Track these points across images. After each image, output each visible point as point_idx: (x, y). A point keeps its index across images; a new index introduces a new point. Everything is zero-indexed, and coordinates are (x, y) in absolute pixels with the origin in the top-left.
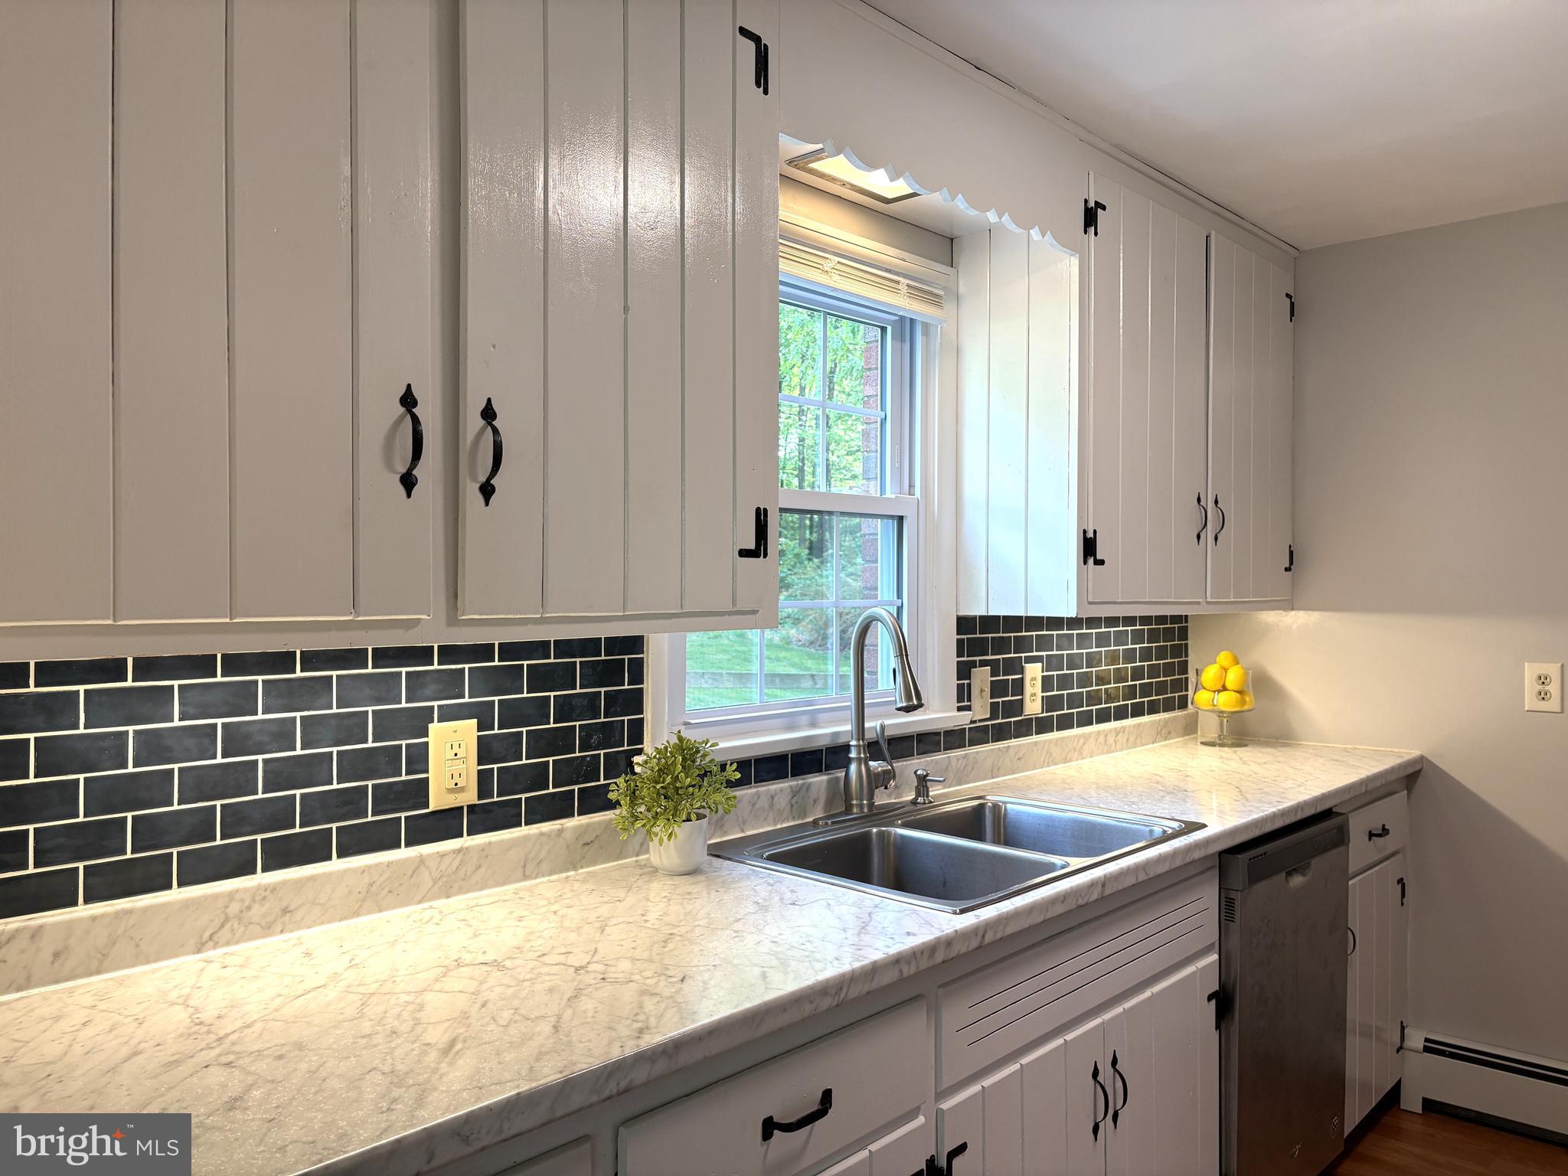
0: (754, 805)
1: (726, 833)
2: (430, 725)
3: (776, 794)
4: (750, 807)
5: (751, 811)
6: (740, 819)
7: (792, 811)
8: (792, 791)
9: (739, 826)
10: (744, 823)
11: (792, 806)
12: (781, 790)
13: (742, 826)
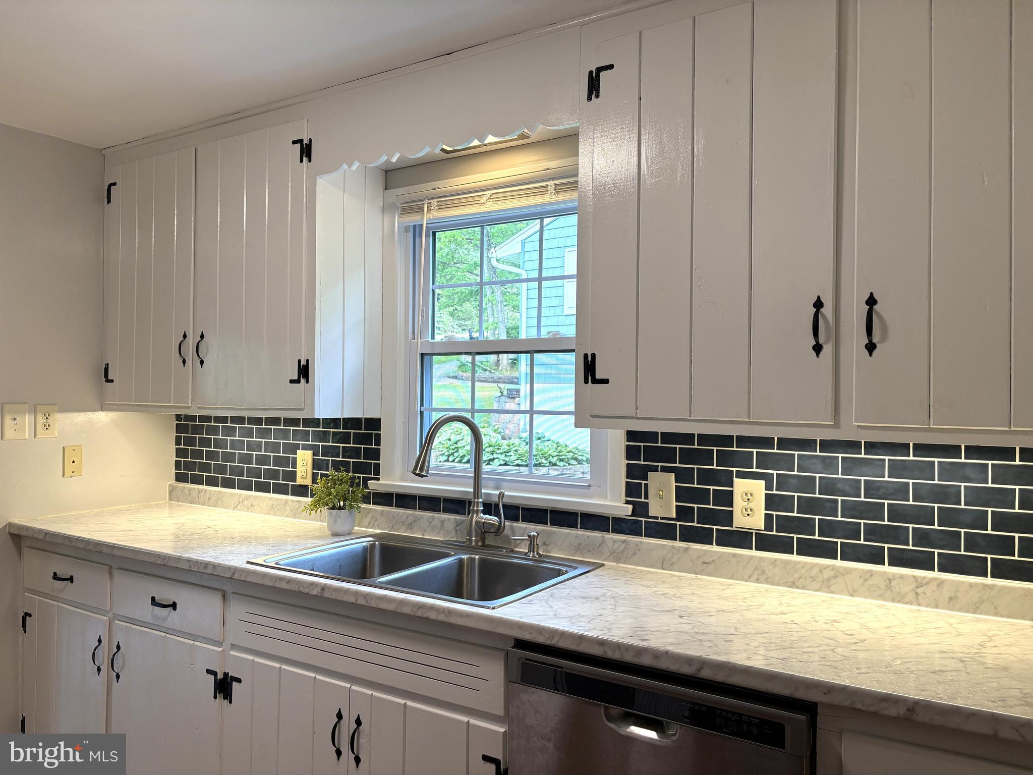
0: (430, 523)
1: (413, 533)
2: (298, 451)
3: (445, 521)
4: (428, 523)
5: (429, 526)
6: (422, 528)
7: (457, 534)
8: (456, 522)
9: (421, 531)
10: (425, 531)
11: (456, 531)
12: (449, 519)
13: (423, 532)
